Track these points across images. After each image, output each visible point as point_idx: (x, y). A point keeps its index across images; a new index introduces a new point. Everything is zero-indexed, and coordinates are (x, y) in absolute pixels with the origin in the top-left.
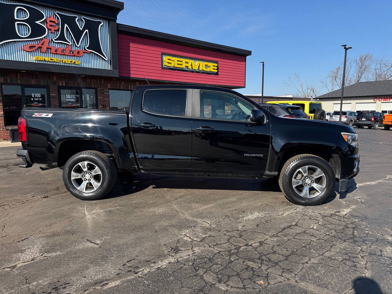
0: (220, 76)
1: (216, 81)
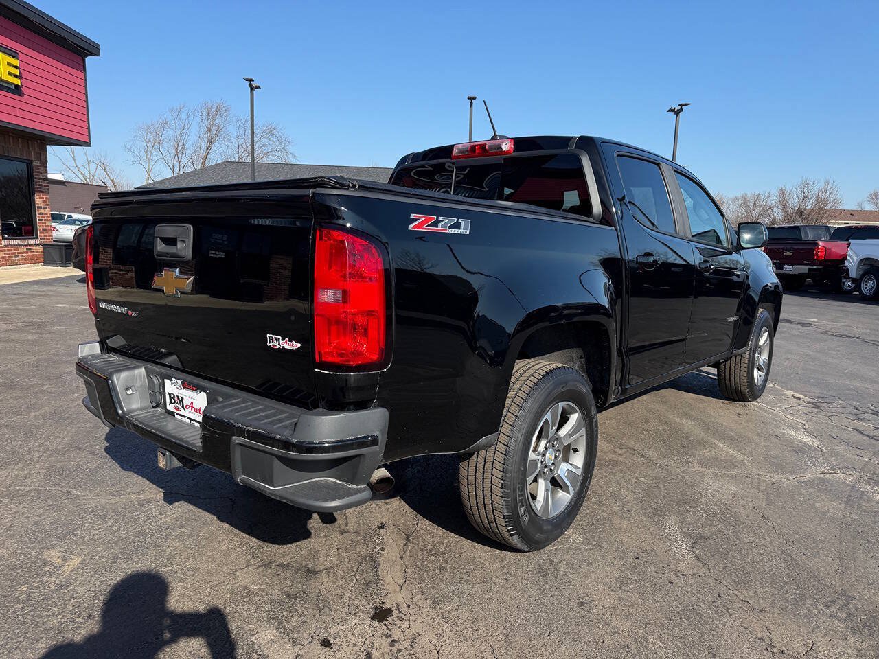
0: (25, 98)
1: (18, 112)
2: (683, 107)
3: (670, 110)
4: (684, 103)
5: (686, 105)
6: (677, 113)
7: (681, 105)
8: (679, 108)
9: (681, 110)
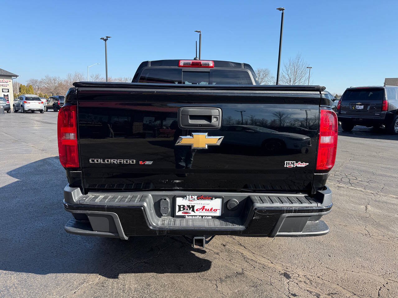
2: (108, 38)
3: (102, 39)
4: (108, 36)
5: (109, 37)
6: (105, 40)
7: (107, 37)
8: (106, 38)
9: (107, 39)
